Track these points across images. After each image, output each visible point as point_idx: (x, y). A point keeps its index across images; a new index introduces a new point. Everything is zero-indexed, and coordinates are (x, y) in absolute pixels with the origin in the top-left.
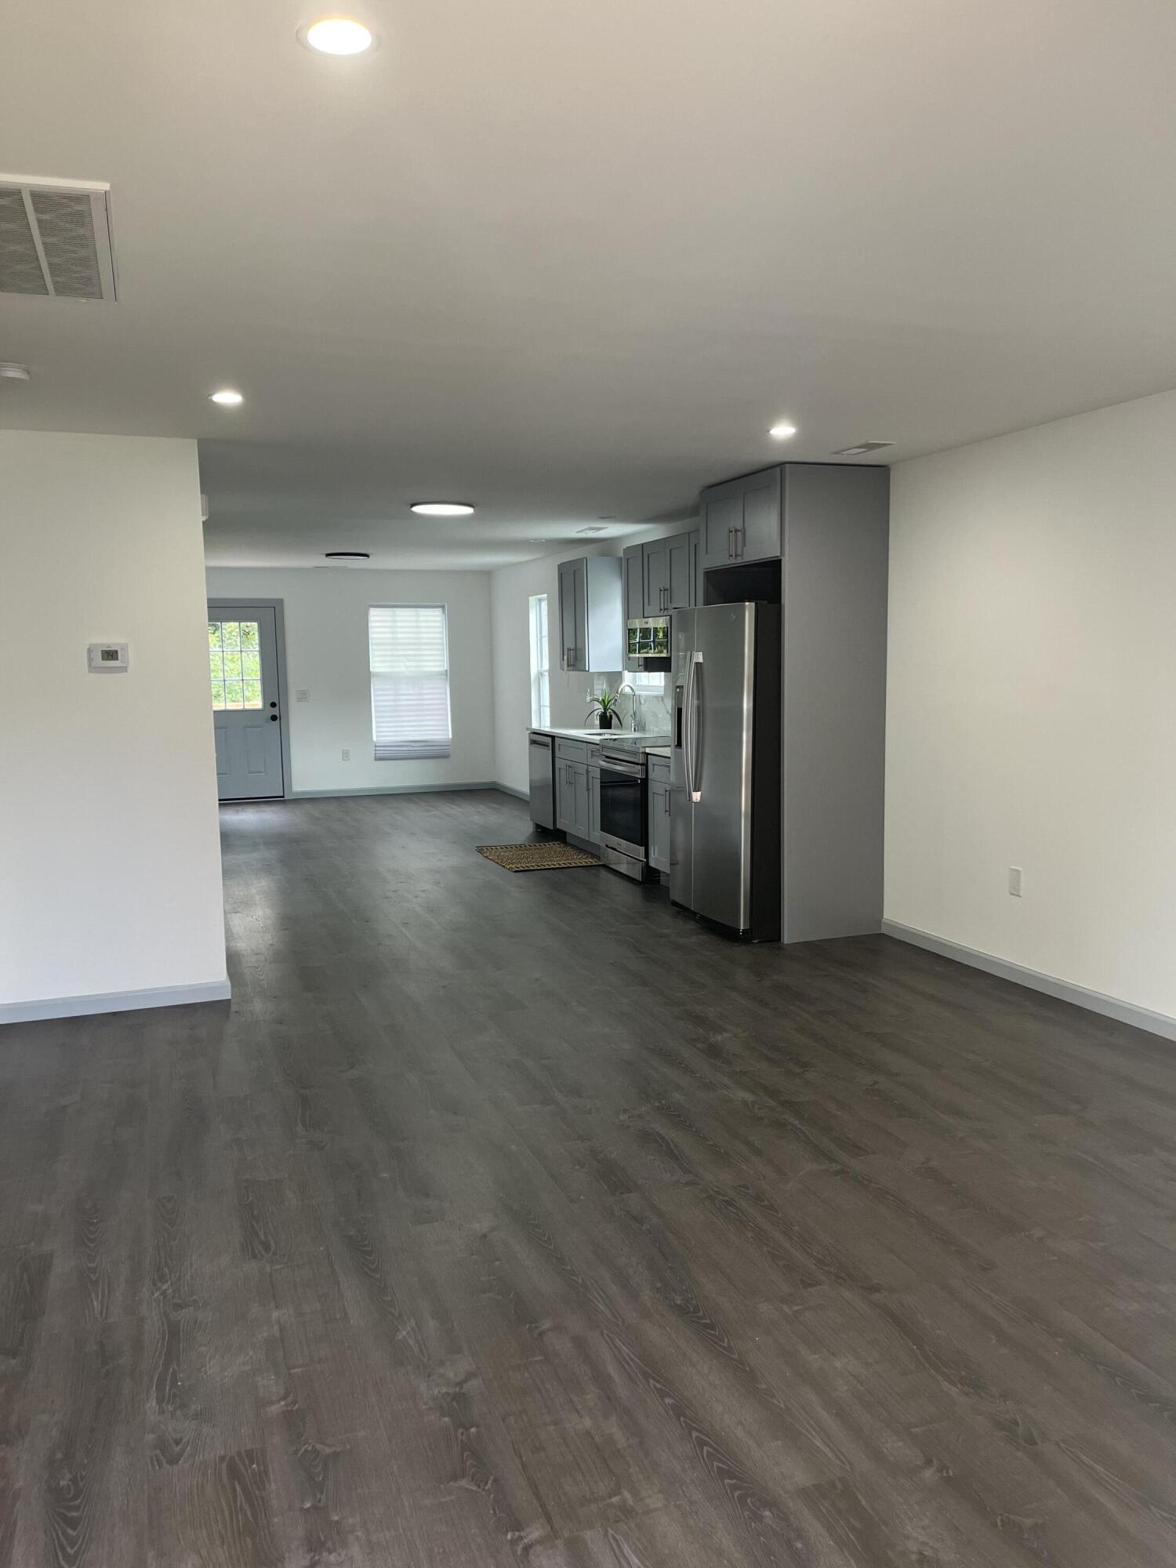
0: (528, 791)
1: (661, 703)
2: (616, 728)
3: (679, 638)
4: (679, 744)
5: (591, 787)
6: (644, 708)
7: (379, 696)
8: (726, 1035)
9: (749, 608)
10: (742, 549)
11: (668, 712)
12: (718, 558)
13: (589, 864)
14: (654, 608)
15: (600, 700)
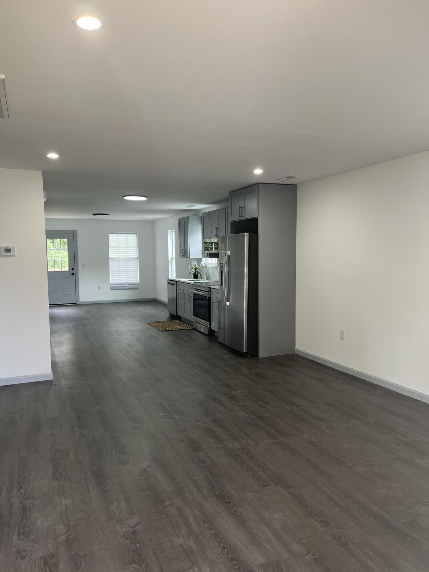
0: (167, 301)
1: (216, 269)
2: (199, 278)
3: (221, 246)
4: (222, 284)
5: (190, 300)
6: (210, 271)
7: (112, 266)
8: (237, 392)
9: (247, 236)
10: (244, 214)
11: (218, 273)
12: (236, 217)
13: (189, 328)
14: (213, 235)
15: (194, 268)
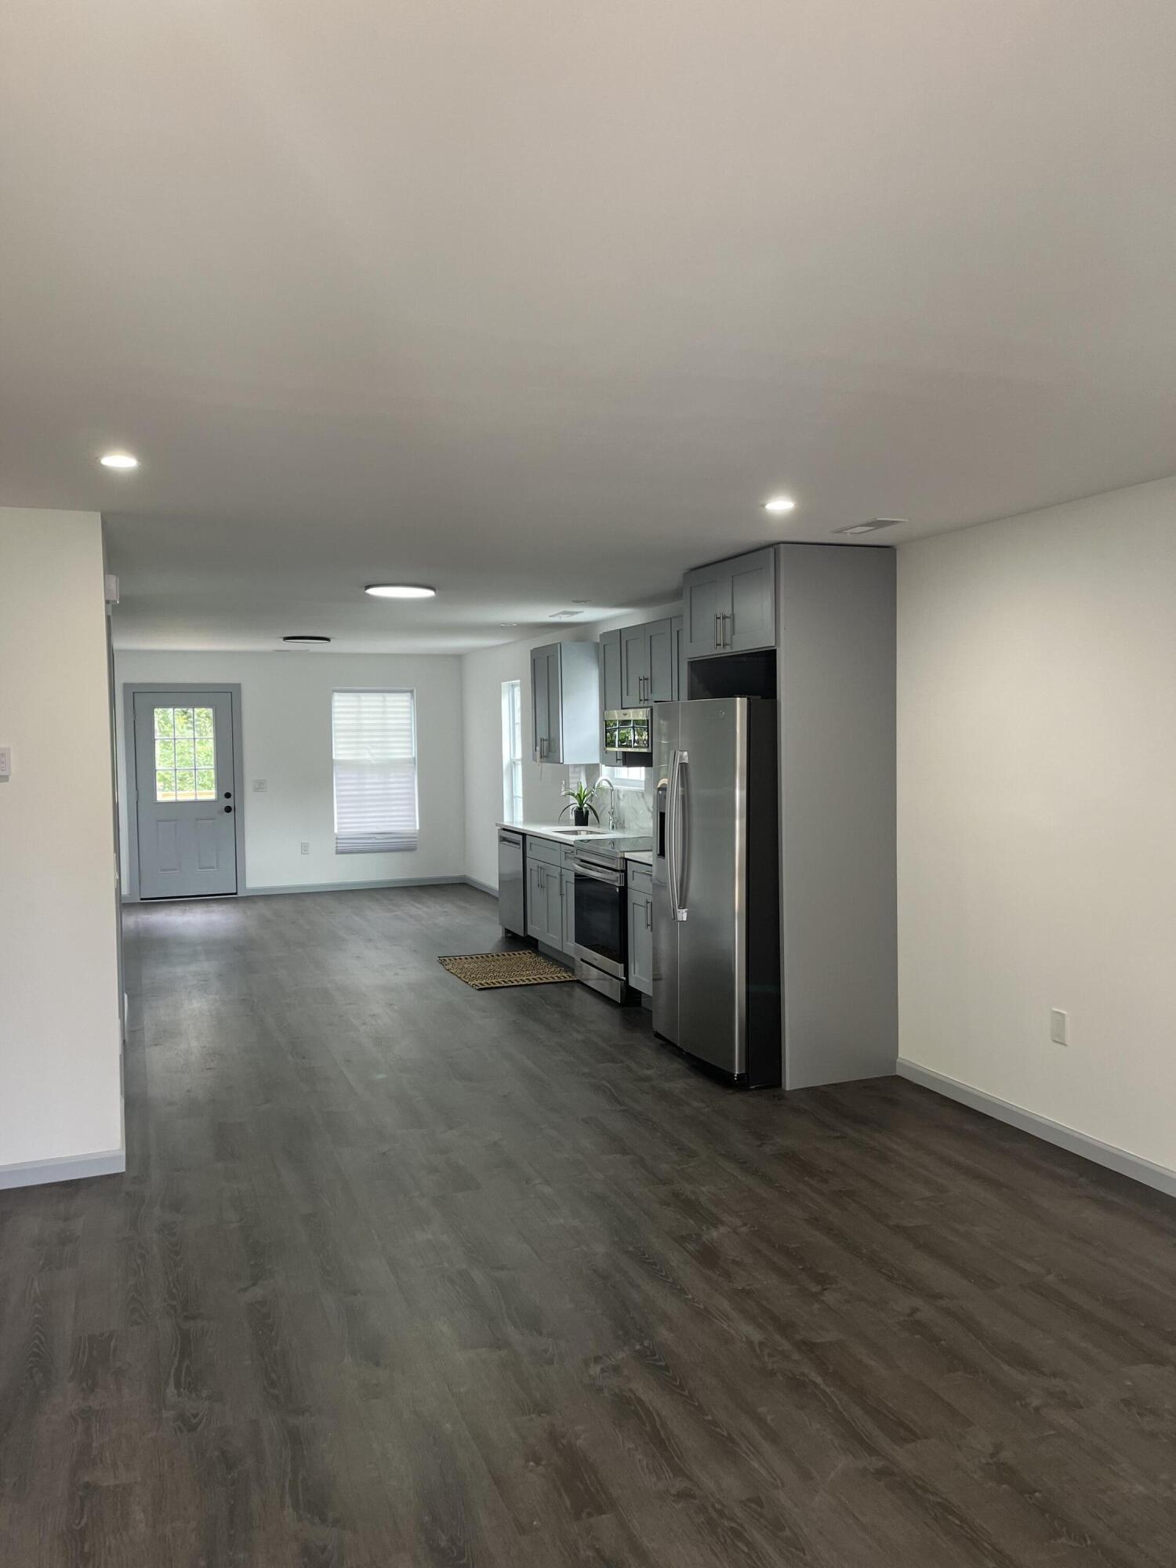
0: (498, 887)
1: (642, 799)
2: (593, 824)
3: (660, 724)
4: (662, 853)
5: (564, 892)
6: (622, 804)
7: (342, 786)
9: (740, 704)
10: (731, 638)
11: (649, 810)
12: (705, 649)
13: (563, 979)
14: (632, 698)
15: (576, 794)
